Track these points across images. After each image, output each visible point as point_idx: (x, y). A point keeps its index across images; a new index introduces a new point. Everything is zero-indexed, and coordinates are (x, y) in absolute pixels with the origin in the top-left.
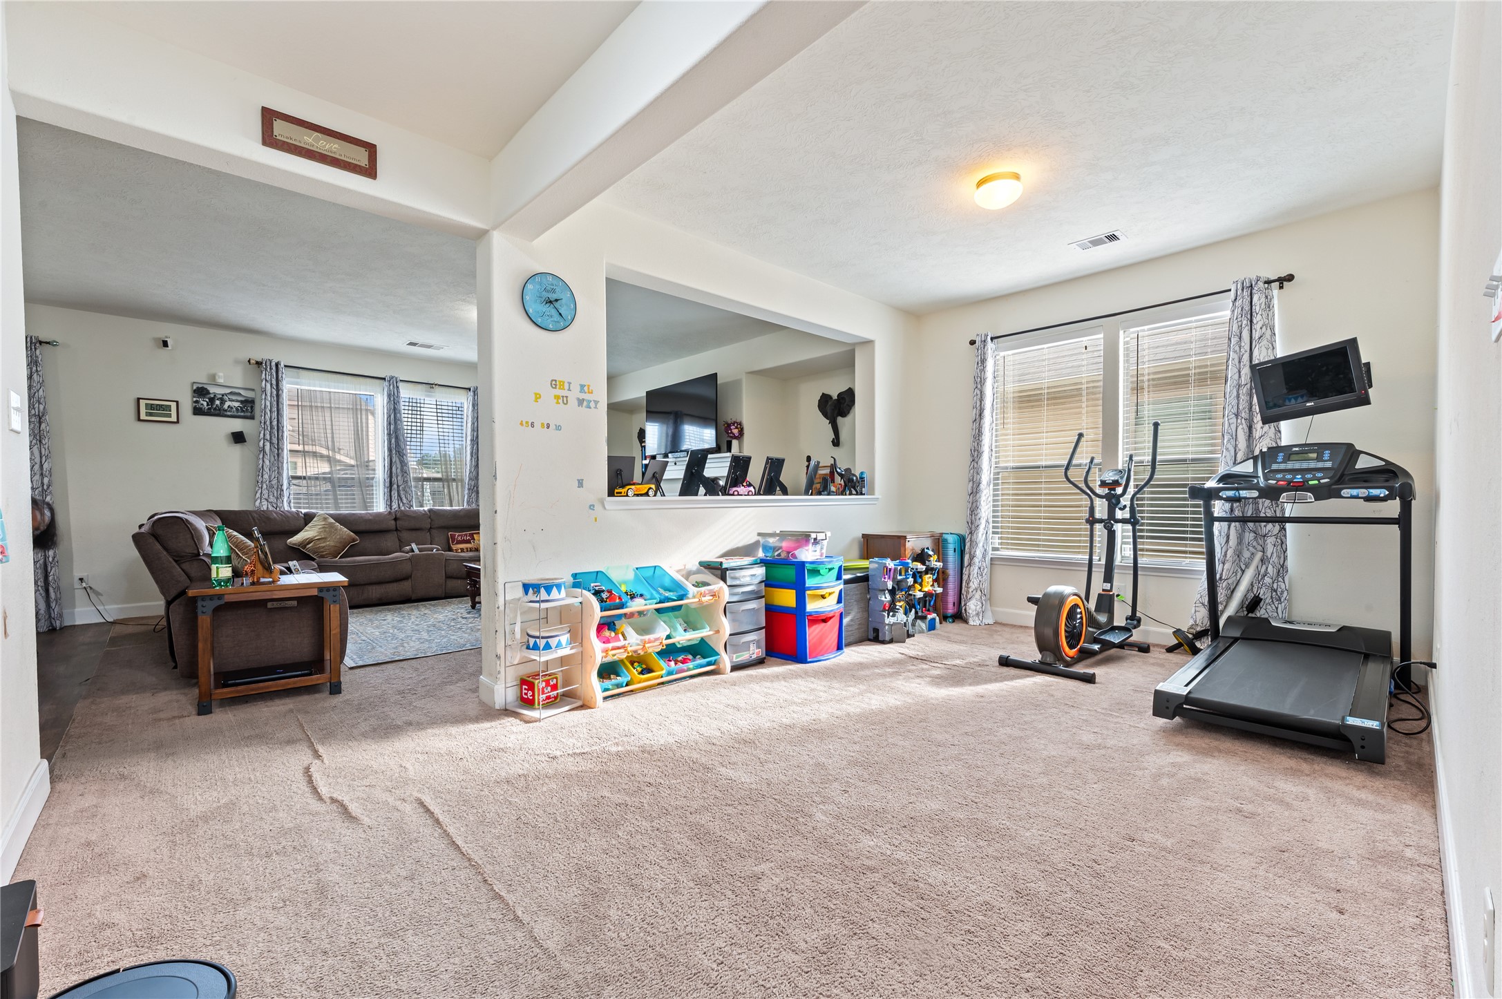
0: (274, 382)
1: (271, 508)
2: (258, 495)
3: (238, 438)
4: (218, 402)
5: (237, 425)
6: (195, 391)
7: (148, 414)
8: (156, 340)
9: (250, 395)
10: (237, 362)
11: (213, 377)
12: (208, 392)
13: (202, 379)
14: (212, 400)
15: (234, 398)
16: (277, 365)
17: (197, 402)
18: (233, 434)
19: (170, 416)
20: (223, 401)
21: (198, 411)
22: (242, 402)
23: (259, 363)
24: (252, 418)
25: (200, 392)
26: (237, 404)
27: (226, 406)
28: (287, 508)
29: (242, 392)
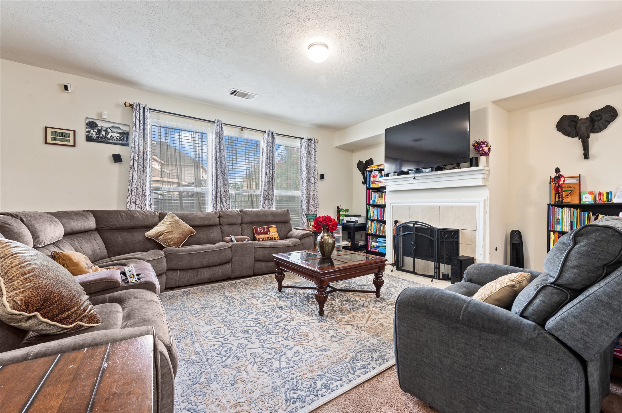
0: (142, 119)
1: (137, 209)
2: (129, 199)
3: (117, 158)
4: (103, 133)
5: (117, 149)
6: (87, 124)
7: (52, 139)
8: (60, 85)
9: (126, 129)
10: (118, 105)
11: (100, 115)
12: (97, 126)
13: (93, 116)
14: (99, 131)
15: (115, 130)
16: (144, 108)
17: (88, 132)
18: (113, 155)
20: (107, 133)
21: (89, 139)
22: (120, 133)
23: (131, 106)
24: (127, 145)
25: (91, 125)
26: (117, 135)
27: (109, 136)
28: (148, 209)
29: (121, 126)
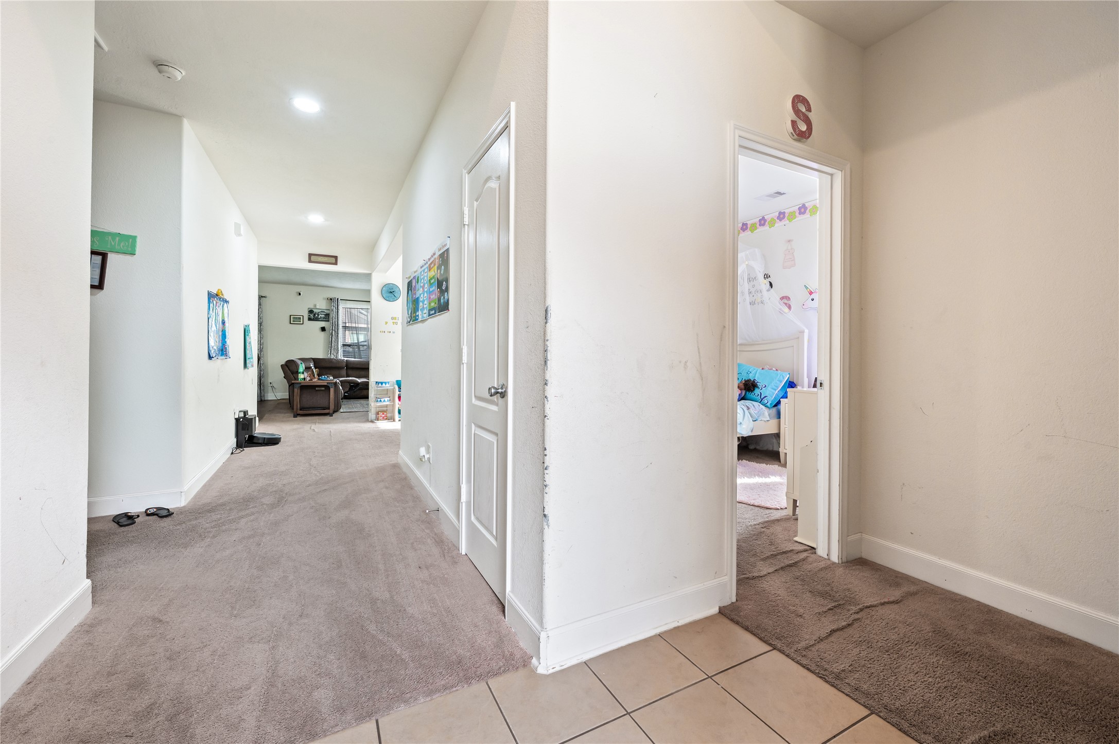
0: (336, 307)
1: (334, 358)
2: (329, 352)
3: (323, 329)
4: (317, 315)
5: (323, 324)
6: (309, 312)
7: (293, 321)
8: (297, 292)
9: (328, 312)
10: (324, 299)
11: (315, 305)
12: (313, 312)
13: (312, 307)
14: (315, 315)
15: (322, 313)
16: (338, 299)
17: (309, 316)
18: (321, 328)
19: (300, 321)
20: (318, 315)
21: (310, 319)
22: (325, 315)
23: (331, 299)
24: (328, 321)
25: (311, 312)
26: (323, 316)
27: (319, 317)
28: (340, 358)
29: (325, 311)
